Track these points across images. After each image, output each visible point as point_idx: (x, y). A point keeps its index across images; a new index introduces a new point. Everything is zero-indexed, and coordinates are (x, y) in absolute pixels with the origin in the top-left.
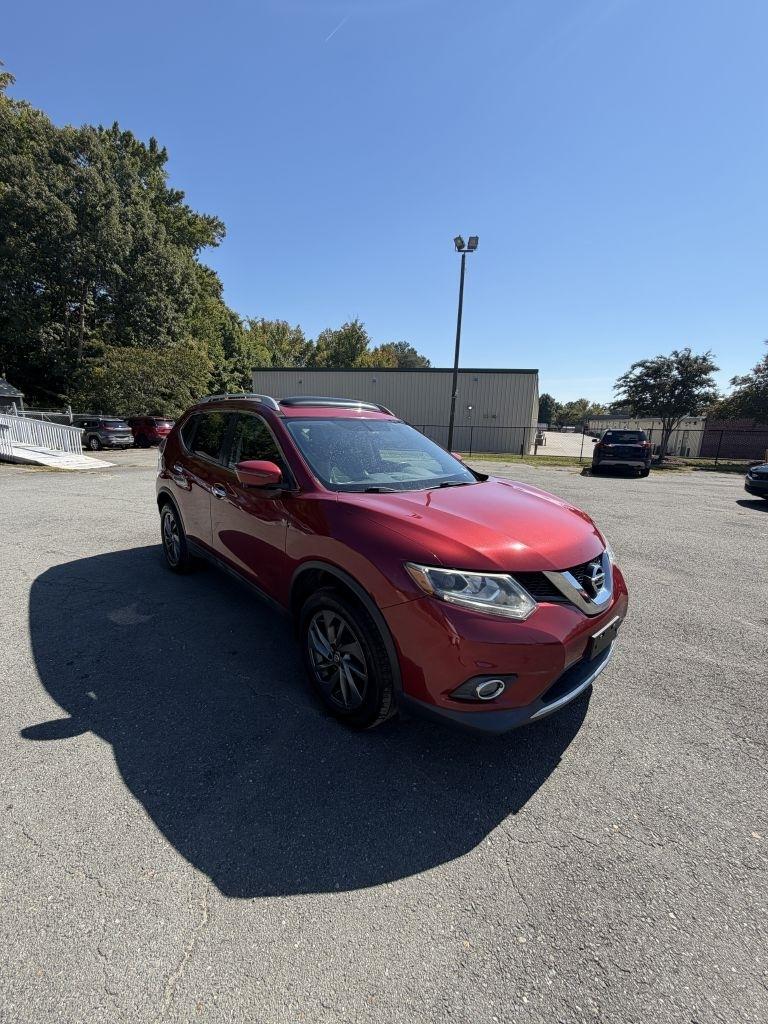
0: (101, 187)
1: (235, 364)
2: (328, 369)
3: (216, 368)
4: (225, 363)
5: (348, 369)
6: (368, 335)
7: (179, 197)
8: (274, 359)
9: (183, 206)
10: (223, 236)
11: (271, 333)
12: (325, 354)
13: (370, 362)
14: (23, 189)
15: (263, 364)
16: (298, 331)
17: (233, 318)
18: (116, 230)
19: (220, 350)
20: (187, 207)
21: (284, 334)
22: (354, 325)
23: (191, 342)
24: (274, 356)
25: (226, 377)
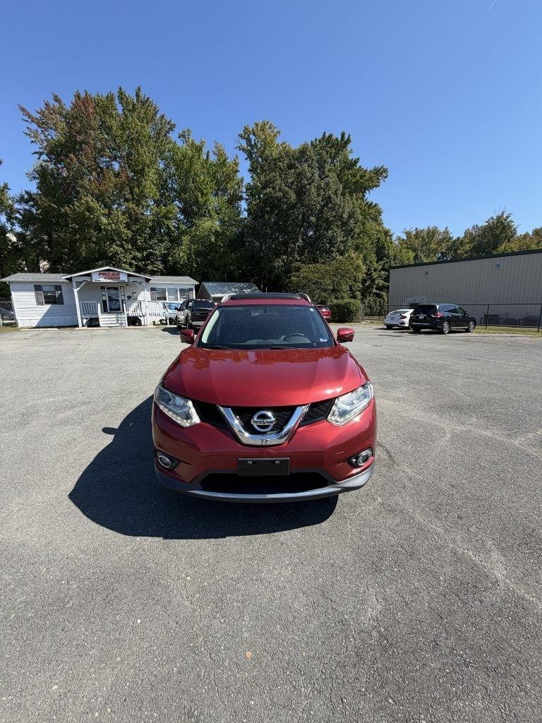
0: (309, 175)
1: (384, 265)
2: (471, 258)
3: (369, 270)
4: (376, 265)
5: (490, 256)
6: (515, 224)
7: (356, 162)
8: (416, 257)
9: (358, 167)
10: (386, 177)
11: (422, 238)
12: (467, 247)
13: (514, 246)
14: (273, 188)
15: (406, 262)
16: (446, 232)
17: (387, 233)
18: (314, 197)
19: (373, 257)
20: (360, 167)
21: (433, 237)
22: (499, 218)
23: (353, 255)
24: (416, 255)
25: (375, 275)
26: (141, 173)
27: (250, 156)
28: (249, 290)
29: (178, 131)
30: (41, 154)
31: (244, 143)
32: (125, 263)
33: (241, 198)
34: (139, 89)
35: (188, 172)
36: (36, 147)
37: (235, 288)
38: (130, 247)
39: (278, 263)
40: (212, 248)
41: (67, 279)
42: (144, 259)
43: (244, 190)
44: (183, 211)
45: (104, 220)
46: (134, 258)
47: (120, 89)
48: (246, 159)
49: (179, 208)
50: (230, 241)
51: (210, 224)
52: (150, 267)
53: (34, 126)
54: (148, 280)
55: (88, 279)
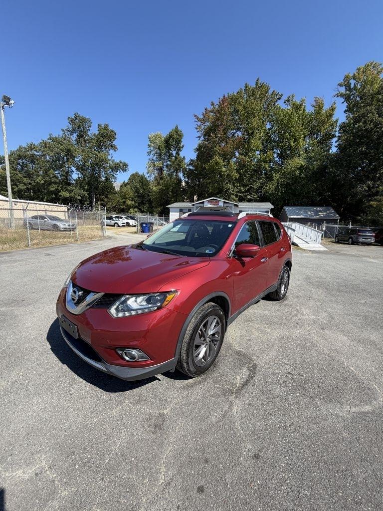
26: (252, 135)
27: (347, 98)
28: (324, 213)
29: (284, 98)
30: (200, 137)
31: (343, 90)
32: (233, 194)
33: (334, 136)
34: (258, 79)
35: (286, 126)
36: (199, 134)
37: (310, 211)
38: (238, 185)
39: (362, 188)
40: (296, 179)
41: (192, 205)
42: (246, 191)
43: (337, 129)
44: (280, 156)
45: (224, 169)
46: (240, 191)
47: (246, 84)
48: (343, 103)
49: (277, 153)
50: (313, 173)
51: (297, 162)
52: (249, 197)
53: (199, 123)
54: (237, 206)
55: (201, 205)
